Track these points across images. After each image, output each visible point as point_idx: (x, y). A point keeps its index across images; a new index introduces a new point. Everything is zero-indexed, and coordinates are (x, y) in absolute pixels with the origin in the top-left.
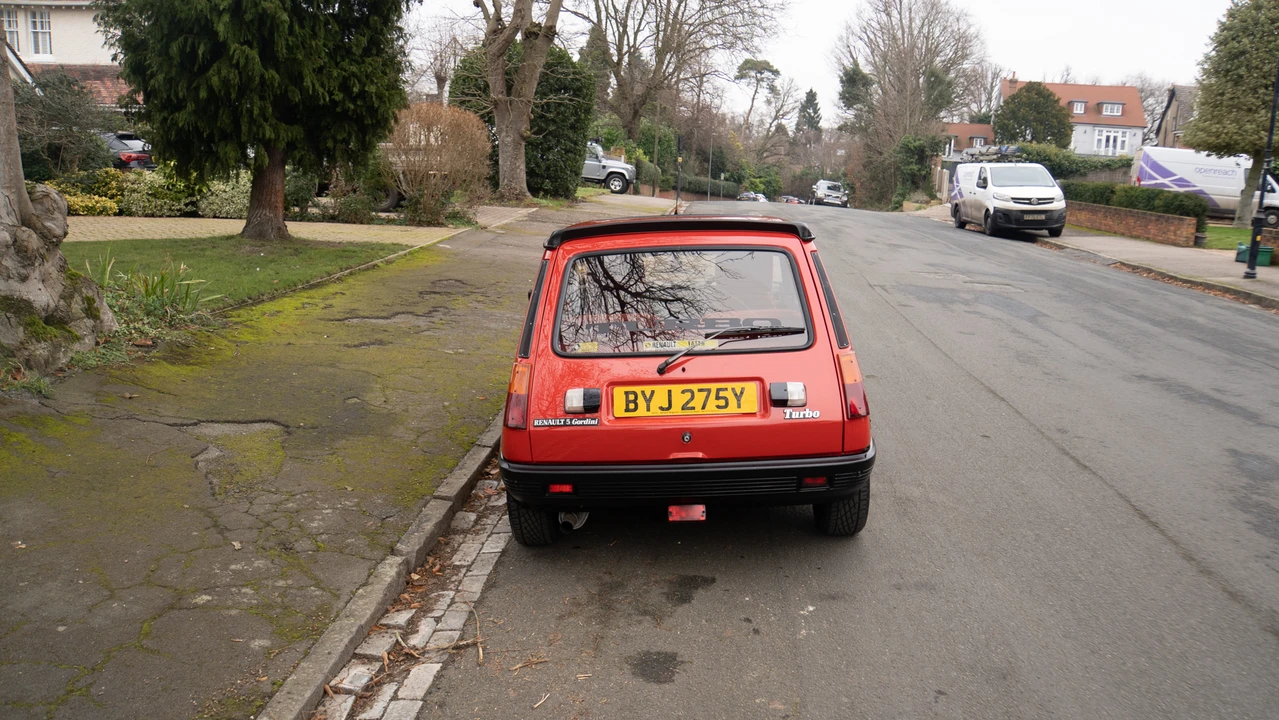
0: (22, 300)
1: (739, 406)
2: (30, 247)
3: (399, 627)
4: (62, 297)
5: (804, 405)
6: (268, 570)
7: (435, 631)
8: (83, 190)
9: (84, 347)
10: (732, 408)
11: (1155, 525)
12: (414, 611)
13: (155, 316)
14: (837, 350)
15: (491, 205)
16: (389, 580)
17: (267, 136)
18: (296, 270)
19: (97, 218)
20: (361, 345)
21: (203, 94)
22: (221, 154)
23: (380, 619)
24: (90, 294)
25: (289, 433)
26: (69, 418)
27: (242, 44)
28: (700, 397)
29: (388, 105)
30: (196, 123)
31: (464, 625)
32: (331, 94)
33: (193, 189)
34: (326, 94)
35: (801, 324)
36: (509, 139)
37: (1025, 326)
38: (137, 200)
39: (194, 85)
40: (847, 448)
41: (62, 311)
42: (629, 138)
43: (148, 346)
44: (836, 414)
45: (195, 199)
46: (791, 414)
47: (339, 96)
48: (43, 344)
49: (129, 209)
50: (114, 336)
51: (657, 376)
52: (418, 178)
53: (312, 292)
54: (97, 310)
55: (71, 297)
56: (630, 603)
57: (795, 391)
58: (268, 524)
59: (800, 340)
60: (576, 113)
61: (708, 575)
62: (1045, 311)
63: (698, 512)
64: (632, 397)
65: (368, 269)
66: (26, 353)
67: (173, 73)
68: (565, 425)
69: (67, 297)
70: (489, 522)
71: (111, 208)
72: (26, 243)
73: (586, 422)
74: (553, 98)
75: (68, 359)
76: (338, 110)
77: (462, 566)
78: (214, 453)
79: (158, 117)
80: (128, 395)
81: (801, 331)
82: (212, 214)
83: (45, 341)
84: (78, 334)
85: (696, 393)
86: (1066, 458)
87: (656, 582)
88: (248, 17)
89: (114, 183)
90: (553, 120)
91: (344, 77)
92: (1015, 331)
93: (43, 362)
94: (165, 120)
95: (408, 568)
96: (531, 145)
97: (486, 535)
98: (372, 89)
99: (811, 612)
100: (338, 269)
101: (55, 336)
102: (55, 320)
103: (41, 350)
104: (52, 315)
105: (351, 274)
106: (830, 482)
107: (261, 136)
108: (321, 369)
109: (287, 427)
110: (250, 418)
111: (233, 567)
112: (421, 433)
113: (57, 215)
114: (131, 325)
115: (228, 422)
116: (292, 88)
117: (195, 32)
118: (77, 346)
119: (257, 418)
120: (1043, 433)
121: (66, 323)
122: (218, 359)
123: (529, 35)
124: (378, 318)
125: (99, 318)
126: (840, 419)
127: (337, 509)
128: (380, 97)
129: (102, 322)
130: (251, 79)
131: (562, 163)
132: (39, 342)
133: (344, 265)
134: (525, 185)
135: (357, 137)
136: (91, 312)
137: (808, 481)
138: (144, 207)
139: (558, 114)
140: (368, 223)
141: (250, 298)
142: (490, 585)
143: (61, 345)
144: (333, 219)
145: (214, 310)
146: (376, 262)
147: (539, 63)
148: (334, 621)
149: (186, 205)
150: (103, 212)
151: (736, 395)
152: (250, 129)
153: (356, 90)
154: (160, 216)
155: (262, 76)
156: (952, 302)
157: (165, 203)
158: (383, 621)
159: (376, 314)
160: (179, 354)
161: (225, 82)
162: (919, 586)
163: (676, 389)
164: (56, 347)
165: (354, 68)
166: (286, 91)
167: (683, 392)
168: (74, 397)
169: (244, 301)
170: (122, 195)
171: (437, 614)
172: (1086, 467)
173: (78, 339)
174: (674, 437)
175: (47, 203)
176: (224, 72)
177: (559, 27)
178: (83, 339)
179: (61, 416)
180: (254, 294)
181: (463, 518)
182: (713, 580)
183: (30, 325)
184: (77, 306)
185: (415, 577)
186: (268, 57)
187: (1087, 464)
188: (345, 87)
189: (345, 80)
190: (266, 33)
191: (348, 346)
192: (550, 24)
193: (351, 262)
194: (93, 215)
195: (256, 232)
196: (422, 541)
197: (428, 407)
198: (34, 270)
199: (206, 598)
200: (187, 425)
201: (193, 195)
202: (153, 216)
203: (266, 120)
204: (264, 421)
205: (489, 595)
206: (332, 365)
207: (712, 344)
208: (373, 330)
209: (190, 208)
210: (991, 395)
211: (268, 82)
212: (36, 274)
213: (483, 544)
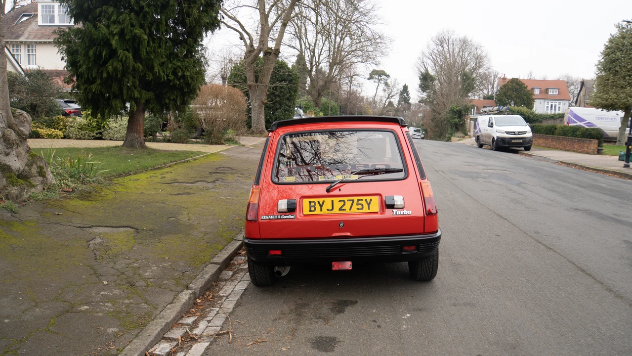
0: (6, 165)
1: (369, 209)
2: (11, 138)
3: (188, 325)
4: (27, 165)
5: (403, 208)
6: (121, 295)
7: (207, 327)
8: (46, 126)
9: (37, 190)
10: (366, 210)
11: (590, 275)
12: (197, 317)
13: (75, 178)
14: (420, 180)
15: (247, 136)
16: (184, 301)
17: (136, 96)
18: (148, 161)
19: (53, 140)
20: (178, 194)
21: (105, 75)
22: (114, 104)
23: (178, 320)
24: (41, 165)
25: (138, 232)
26: (25, 223)
27: (124, 50)
28: (348, 204)
29: (196, 82)
30: (101, 90)
31: (223, 324)
32: (168, 76)
33: (100, 126)
34: (165, 76)
35: (401, 167)
36: (256, 104)
37: (515, 188)
38: (73, 131)
39: (100, 71)
40: (425, 232)
41: (26, 172)
42: (316, 107)
43: (70, 192)
44: (420, 213)
45: (101, 131)
46: (396, 212)
47: (172, 77)
48: (16, 188)
49: (68, 136)
50: (53, 186)
51: (326, 193)
52: (212, 122)
53: (155, 171)
54: (45, 173)
55: (32, 165)
56: (311, 313)
57: (398, 200)
58: (123, 273)
59: (401, 175)
60: (290, 92)
61: (353, 299)
62: (524, 181)
63: (348, 265)
64: (312, 204)
65: (184, 162)
66: (6, 191)
67: (90, 65)
68: (277, 219)
69: (29, 165)
70: (239, 276)
71: (60, 135)
72: (9, 136)
73: (289, 217)
74: (278, 84)
75: (28, 196)
76: (171, 84)
77: (224, 296)
78: (98, 240)
79: (83, 87)
80: (57, 213)
81: (400, 171)
82: (109, 138)
83: (17, 186)
84: (34, 184)
85: (346, 201)
86: (540, 245)
87: (326, 303)
88: (127, 37)
89: (62, 123)
90: (278, 96)
91: (174, 67)
92: (510, 190)
93: (15, 196)
94: (86, 89)
95: (195, 296)
96: (267, 108)
97: (237, 282)
98: (188, 74)
99: (408, 317)
100: (169, 161)
101: (22, 184)
102: (23, 176)
103: (14, 190)
104: (21, 174)
105: (176, 164)
106: (418, 249)
107: (133, 96)
108: (157, 204)
109: (137, 229)
110: (118, 225)
111: (102, 293)
112: (206, 234)
113: (26, 124)
114: (62, 182)
115: (107, 227)
116: (148, 72)
117: (102, 44)
118: (33, 190)
119: (122, 225)
120: (527, 234)
121: (28, 178)
122: (105, 198)
123: (266, 54)
124: (188, 183)
125: (45, 177)
126: (422, 215)
127: (160, 267)
128: (192, 78)
129: (47, 179)
130: (128, 68)
131: (283, 117)
132: (13, 186)
133: (173, 160)
134: (264, 127)
135: (180, 98)
136: (42, 173)
137: (406, 248)
138: (76, 134)
139: (281, 92)
140: (186, 143)
141: (124, 173)
142: (238, 305)
143: (25, 189)
144: (169, 141)
145: (105, 178)
146: (188, 159)
147: (272, 67)
148: (153, 320)
149: (97, 134)
150: (56, 137)
151: (367, 203)
152: (128, 92)
153: (180, 74)
154: (84, 139)
155: (134, 67)
156: (477, 178)
157: (86, 133)
158: (180, 322)
159: (187, 181)
160: (86, 196)
161: (115, 69)
162: (466, 304)
163: (336, 200)
164: (22, 189)
165: (179, 64)
166: (145, 74)
167: (340, 201)
168: (29, 213)
169: (121, 174)
170: (66, 129)
171: (208, 319)
172: (551, 249)
173: (34, 186)
174: (334, 225)
175: (21, 118)
176: (115, 64)
177: (281, 50)
178: (37, 186)
179: (22, 222)
180: (126, 171)
181: (226, 274)
182: (356, 302)
183: (9, 177)
184: (34, 170)
185: (199, 301)
186: (137, 57)
187: (551, 247)
188: (174, 73)
189: (175, 69)
190: (136, 45)
191: (171, 194)
192: (277, 48)
193: (176, 159)
194: (51, 138)
195: (129, 144)
196: (203, 283)
197: (211, 222)
198: (13, 150)
199: (86, 307)
200: (86, 227)
201: (100, 129)
202: (80, 139)
203: (135, 88)
204: (125, 227)
205: (237, 309)
206: (163, 203)
207: (355, 177)
208: (185, 188)
209: (99, 135)
210: (499, 217)
211: (137, 69)
212: (14, 152)
213: (235, 286)
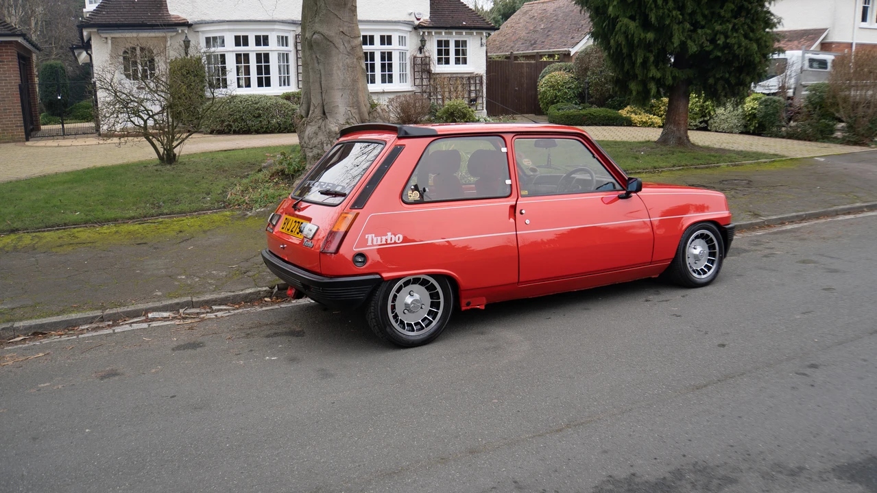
149: (701, 123)
